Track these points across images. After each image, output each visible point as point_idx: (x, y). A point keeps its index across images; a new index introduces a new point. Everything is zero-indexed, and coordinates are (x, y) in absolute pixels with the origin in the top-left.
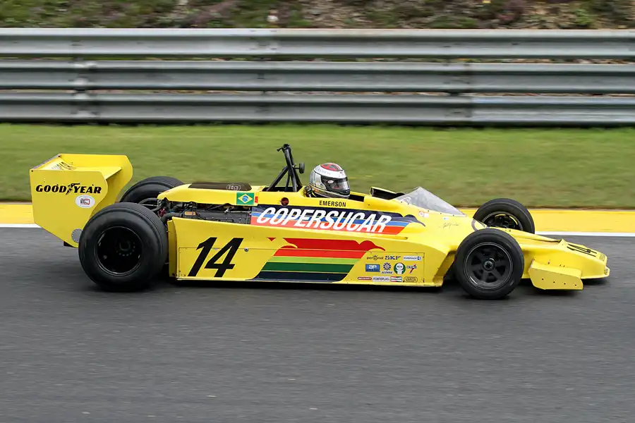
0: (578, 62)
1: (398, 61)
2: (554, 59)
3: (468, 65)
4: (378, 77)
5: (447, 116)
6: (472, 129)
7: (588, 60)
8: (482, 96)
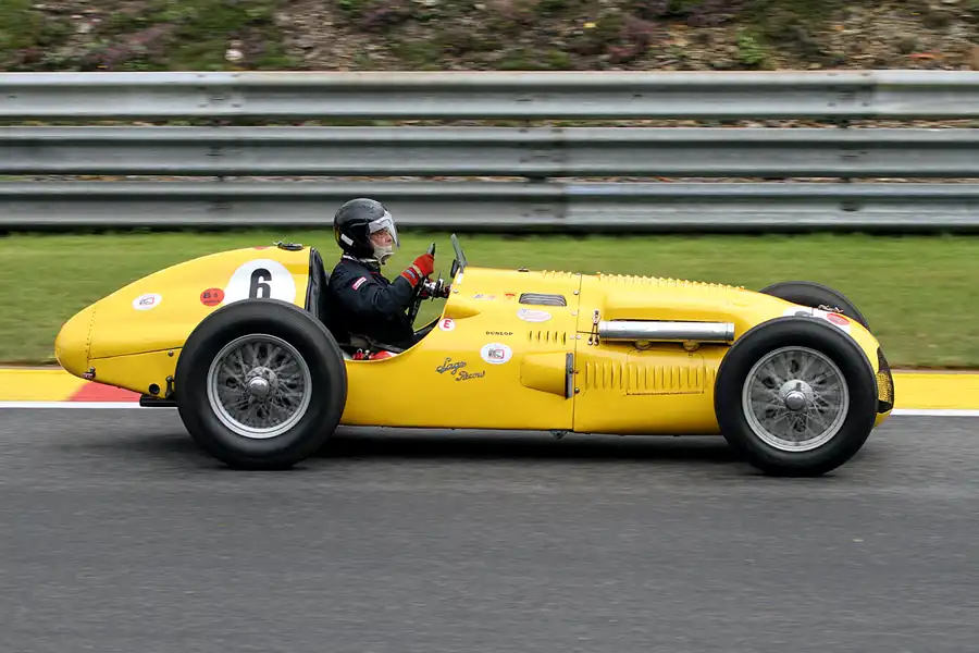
0: (743, 126)
1: (443, 124)
2: (702, 120)
3: (560, 131)
4: (411, 152)
5: (526, 215)
6: (564, 237)
7: (758, 121)
8: (582, 182)
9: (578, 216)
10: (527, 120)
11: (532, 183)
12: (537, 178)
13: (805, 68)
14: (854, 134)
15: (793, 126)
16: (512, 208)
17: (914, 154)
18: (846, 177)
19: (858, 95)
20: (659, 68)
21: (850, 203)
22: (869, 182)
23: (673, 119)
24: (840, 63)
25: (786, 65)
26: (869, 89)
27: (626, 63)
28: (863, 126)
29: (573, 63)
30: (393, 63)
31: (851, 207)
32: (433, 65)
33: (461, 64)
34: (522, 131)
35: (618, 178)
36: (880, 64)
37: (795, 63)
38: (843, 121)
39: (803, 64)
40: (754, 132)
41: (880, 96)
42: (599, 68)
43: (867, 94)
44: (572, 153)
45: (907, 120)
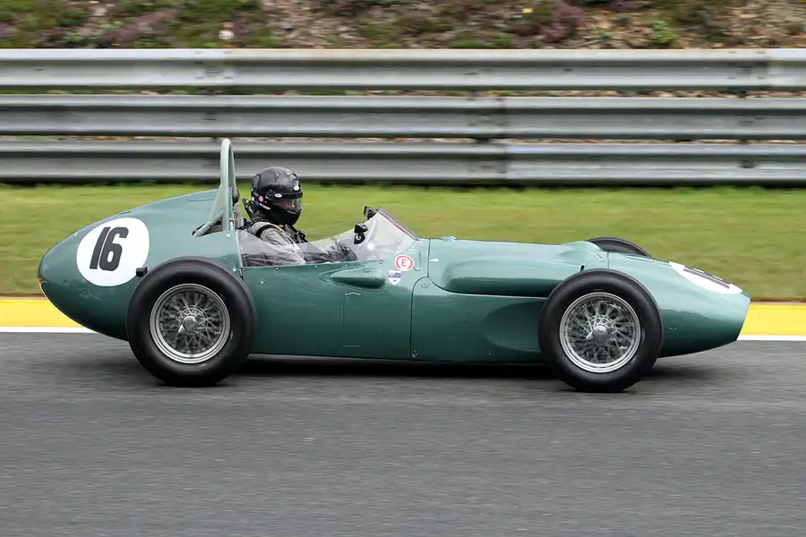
0: (656, 96)
1: (402, 94)
2: (622, 91)
3: (502, 100)
5: (472, 171)
8: (520, 143)
9: (516, 172)
10: (474, 91)
11: (477, 143)
12: (482, 139)
13: (709, 47)
14: (751, 103)
15: (699, 96)
16: (463, 165)
18: (744, 139)
19: (755, 69)
20: (585, 46)
21: (747, 161)
22: (763, 143)
23: (597, 90)
24: (740, 43)
25: (693, 44)
26: (763, 65)
28: (759, 96)
29: (513, 43)
31: (747, 164)
33: (418, 43)
34: (470, 100)
35: (551, 140)
36: (773, 43)
37: (700, 43)
38: (742, 92)
39: (708, 43)
40: (666, 101)
41: (773, 71)
42: (534, 46)
43: (762, 69)
44: (513, 118)
45: (796, 90)
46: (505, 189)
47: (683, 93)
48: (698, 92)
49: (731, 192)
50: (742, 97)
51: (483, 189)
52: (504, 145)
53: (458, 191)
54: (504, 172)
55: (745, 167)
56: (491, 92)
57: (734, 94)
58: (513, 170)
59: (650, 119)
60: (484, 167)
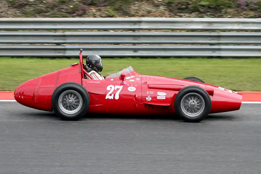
9: (69, 53)
10: (55, 30)
11: (57, 45)
12: (58, 44)
13: (124, 17)
14: (136, 33)
15: (122, 31)
16: (53, 52)
17: (151, 38)
18: (134, 44)
19: (137, 24)
20: (88, 17)
21: (135, 50)
22: (140, 45)
23: (92, 30)
24: (133, 16)
25: (120, 16)
26: (140, 22)
27: (80, 16)
28: (139, 31)
29: (67, 16)
30: (23, 16)
31: (135, 51)
32: (32, 16)
33: (40, 16)
34: (54, 32)
35: (79, 44)
36: (143, 16)
37: (122, 16)
38: (134, 30)
39: (124, 16)
40: (112, 33)
41: (143, 24)
42: (73, 17)
43: (139, 23)
45: (149, 30)
46: (65, 59)
47: (117, 30)
48: (121, 30)
49: (131, 59)
50: (134, 32)
51: (58, 59)
52: (64, 46)
53: (51, 59)
54: (65, 54)
55: (134, 52)
56: (61, 30)
57: (131, 31)
58: (67, 53)
59: (107, 38)
60: (59, 52)
